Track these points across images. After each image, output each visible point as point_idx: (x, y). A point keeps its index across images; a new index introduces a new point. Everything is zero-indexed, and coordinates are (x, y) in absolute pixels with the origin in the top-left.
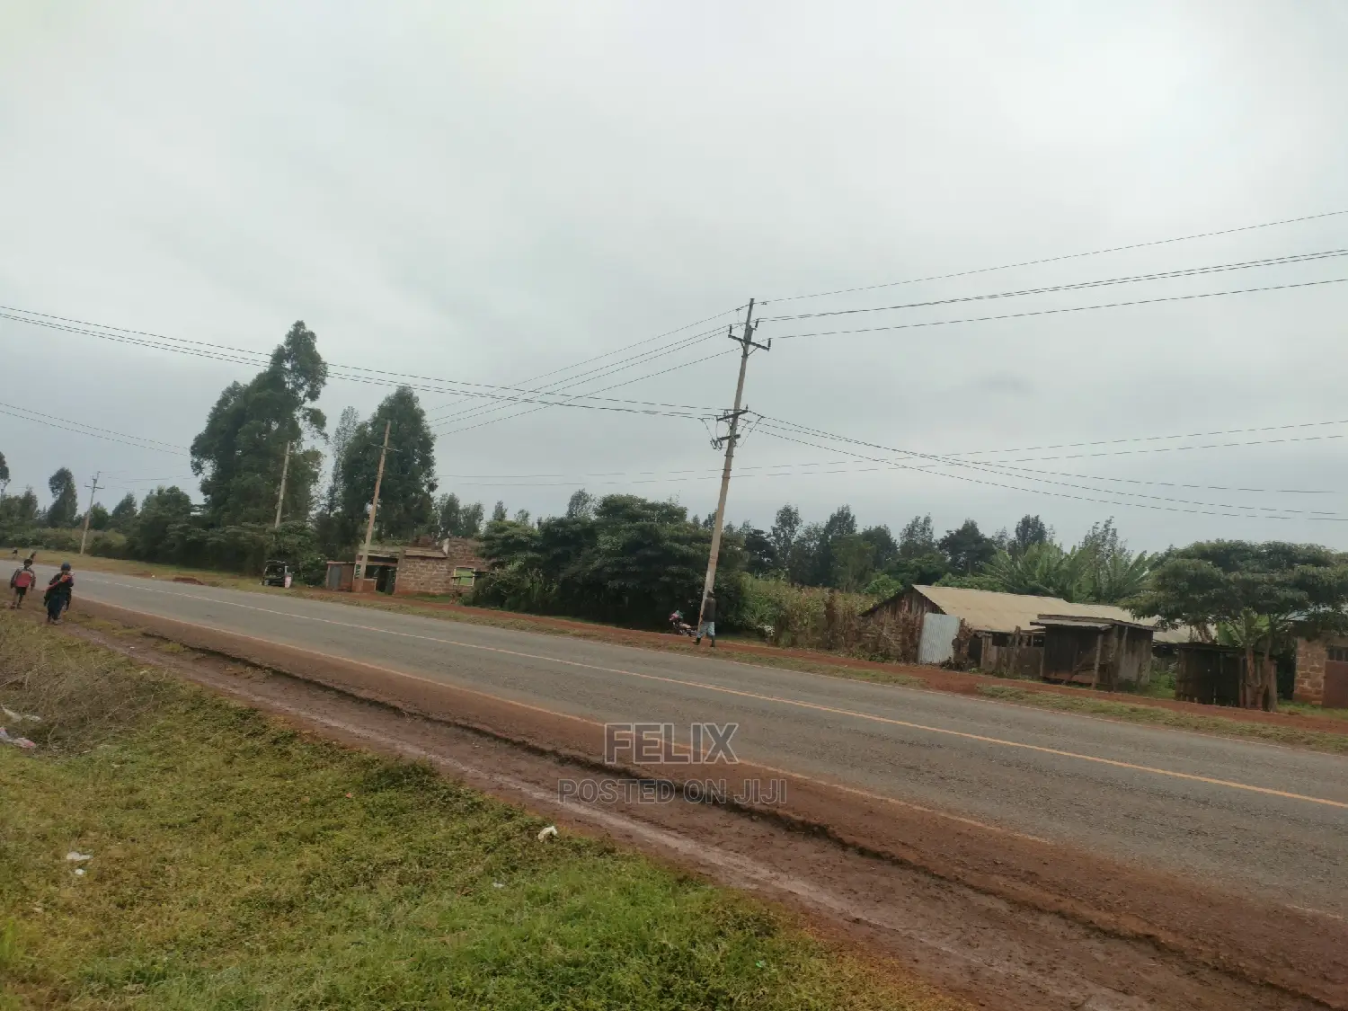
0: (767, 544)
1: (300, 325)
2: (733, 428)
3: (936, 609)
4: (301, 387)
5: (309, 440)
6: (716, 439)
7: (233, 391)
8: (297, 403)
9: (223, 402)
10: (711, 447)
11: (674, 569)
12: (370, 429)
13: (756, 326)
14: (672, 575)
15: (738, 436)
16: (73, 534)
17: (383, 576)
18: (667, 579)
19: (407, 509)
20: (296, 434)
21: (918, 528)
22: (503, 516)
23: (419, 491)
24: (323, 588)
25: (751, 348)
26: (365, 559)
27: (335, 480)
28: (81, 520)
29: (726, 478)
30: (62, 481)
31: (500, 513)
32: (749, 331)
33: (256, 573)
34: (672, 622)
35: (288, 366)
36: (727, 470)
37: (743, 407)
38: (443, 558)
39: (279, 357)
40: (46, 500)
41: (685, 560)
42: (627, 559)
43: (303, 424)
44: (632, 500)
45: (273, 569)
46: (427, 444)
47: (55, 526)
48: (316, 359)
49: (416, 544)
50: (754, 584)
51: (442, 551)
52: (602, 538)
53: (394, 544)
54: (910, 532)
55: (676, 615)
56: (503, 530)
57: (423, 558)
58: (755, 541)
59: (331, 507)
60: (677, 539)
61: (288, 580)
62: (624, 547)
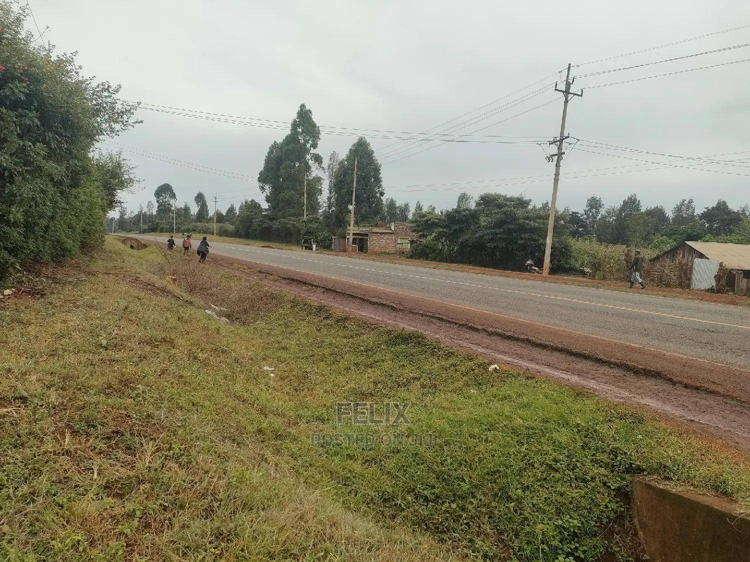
0: (582, 220)
1: (303, 106)
2: (560, 148)
3: (701, 256)
4: (307, 141)
5: (315, 171)
6: (549, 156)
7: (274, 146)
8: (307, 151)
9: (271, 152)
10: (546, 161)
11: (527, 236)
12: (346, 163)
13: (573, 82)
14: (525, 239)
15: (564, 153)
16: (210, 225)
17: (361, 244)
18: (522, 242)
19: (370, 207)
20: (308, 168)
21: (685, 207)
22: (421, 209)
23: (376, 197)
24: (332, 250)
25: (570, 96)
26: (351, 235)
27: (330, 192)
28: (211, 219)
29: (556, 180)
30: (200, 198)
31: (419, 208)
32: (568, 85)
33: (298, 243)
34: (527, 265)
35: (300, 130)
36: (557, 175)
37: (566, 135)
38: (392, 233)
39: (295, 125)
40: (194, 210)
41: (533, 230)
42: (497, 231)
43: (311, 162)
44: (499, 196)
45: (306, 241)
46: (377, 170)
47: (201, 222)
48: (313, 125)
49: (376, 226)
50: (576, 244)
51: (391, 229)
52: (482, 219)
53: (365, 226)
54: (679, 209)
55: (529, 262)
56: (424, 216)
57: (382, 233)
58: (574, 218)
59: (330, 207)
60: (527, 218)
61: (314, 246)
62: (495, 224)
